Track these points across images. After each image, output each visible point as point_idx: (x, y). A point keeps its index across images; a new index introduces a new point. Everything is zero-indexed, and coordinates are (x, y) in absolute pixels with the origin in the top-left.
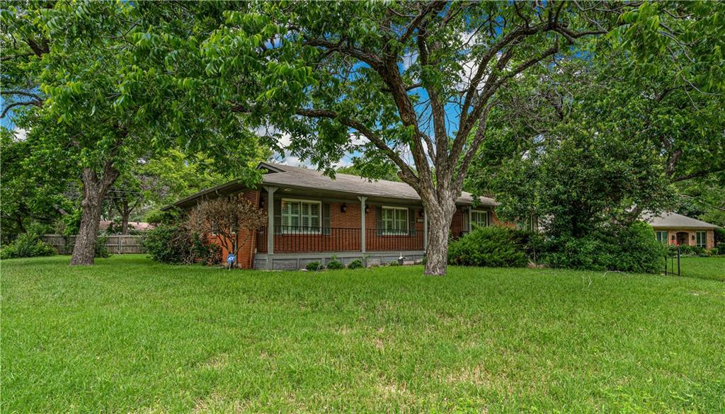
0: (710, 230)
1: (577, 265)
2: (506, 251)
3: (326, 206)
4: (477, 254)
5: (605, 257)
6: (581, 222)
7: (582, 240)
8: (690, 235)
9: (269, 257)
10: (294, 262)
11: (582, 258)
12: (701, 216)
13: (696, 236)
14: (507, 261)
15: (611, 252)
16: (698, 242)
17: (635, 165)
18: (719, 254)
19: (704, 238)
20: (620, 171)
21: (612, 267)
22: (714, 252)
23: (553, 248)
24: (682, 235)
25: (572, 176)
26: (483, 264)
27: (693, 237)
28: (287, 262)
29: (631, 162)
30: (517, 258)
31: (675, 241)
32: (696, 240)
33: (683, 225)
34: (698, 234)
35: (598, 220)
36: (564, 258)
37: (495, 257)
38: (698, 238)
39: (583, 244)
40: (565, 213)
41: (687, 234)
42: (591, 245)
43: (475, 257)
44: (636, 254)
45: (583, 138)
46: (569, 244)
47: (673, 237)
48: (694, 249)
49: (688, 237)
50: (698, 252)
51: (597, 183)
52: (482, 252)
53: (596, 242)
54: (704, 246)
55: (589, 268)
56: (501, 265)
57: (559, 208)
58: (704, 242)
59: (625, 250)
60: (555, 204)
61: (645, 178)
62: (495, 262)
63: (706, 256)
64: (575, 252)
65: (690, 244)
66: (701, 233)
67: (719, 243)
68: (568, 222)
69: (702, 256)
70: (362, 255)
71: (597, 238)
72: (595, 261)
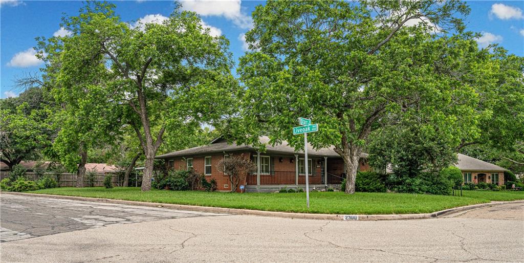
0: (501, 172)
1: (411, 191)
2: (376, 184)
3: (273, 159)
4: (361, 186)
5: (425, 187)
6: (413, 170)
7: (414, 179)
8: (488, 175)
9: (258, 186)
10: (268, 189)
11: (414, 188)
12: (497, 162)
13: (491, 177)
14: (376, 189)
15: (428, 185)
16: (493, 180)
17: (438, 144)
18: (507, 189)
19: (497, 178)
20: (431, 147)
21: (428, 192)
22: (503, 188)
23: (399, 183)
24: (481, 176)
25: (409, 147)
26: (365, 190)
27: (489, 177)
28: (265, 189)
29: (436, 142)
30: (381, 188)
31: (477, 180)
32: (491, 179)
33: (482, 168)
34: (493, 175)
35: (422, 169)
36: (405, 188)
37: (371, 187)
38: (493, 177)
39: (414, 181)
40: (406, 166)
41: (485, 175)
42: (418, 181)
43: (360, 188)
44: (439, 186)
45: (415, 128)
46: (408, 181)
47: (475, 178)
48: (489, 185)
49: (486, 177)
50: (492, 187)
51: (421, 152)
52: (364, 185)
53: (421, 180)
54: (497, 184)
55: (418, 193)
56: (373, 191)
57: (403, 163)
58: (497, 181)
59: (434, 184)
60: (401, 161)
61: (443, 150)
62: (371, 189)
63: (497, 191)
64: (410, 185)
65: (487, 182)
66: (495, 174)
67: (508, 181)
68: (407, 170)
69: (494, 190)
70: (297, 187)
71: (421, 178)
72: (420, 189)
